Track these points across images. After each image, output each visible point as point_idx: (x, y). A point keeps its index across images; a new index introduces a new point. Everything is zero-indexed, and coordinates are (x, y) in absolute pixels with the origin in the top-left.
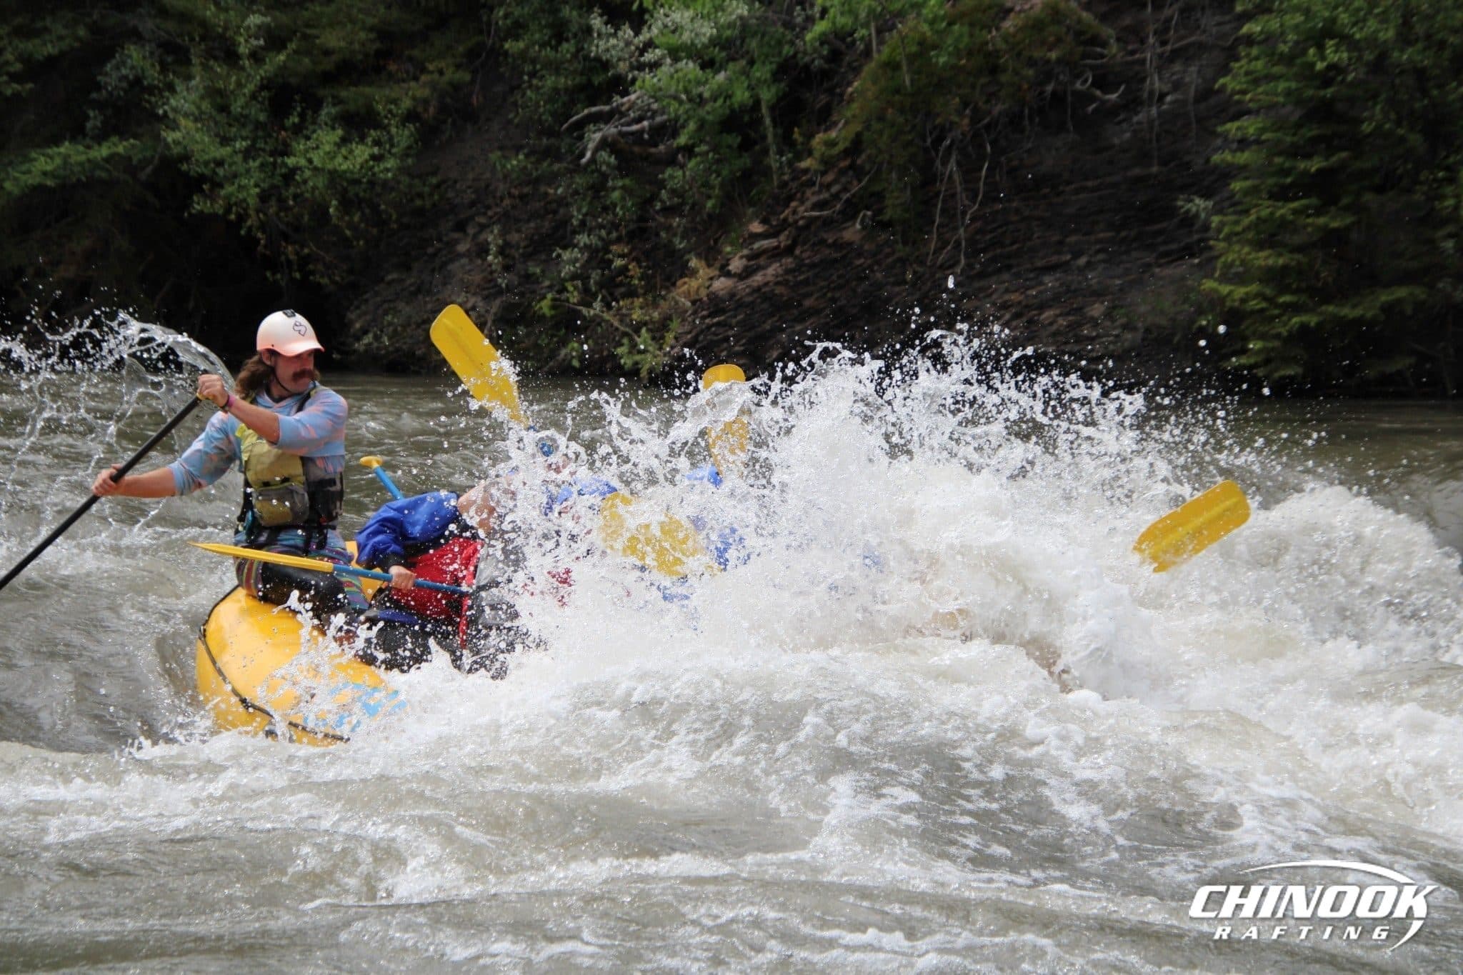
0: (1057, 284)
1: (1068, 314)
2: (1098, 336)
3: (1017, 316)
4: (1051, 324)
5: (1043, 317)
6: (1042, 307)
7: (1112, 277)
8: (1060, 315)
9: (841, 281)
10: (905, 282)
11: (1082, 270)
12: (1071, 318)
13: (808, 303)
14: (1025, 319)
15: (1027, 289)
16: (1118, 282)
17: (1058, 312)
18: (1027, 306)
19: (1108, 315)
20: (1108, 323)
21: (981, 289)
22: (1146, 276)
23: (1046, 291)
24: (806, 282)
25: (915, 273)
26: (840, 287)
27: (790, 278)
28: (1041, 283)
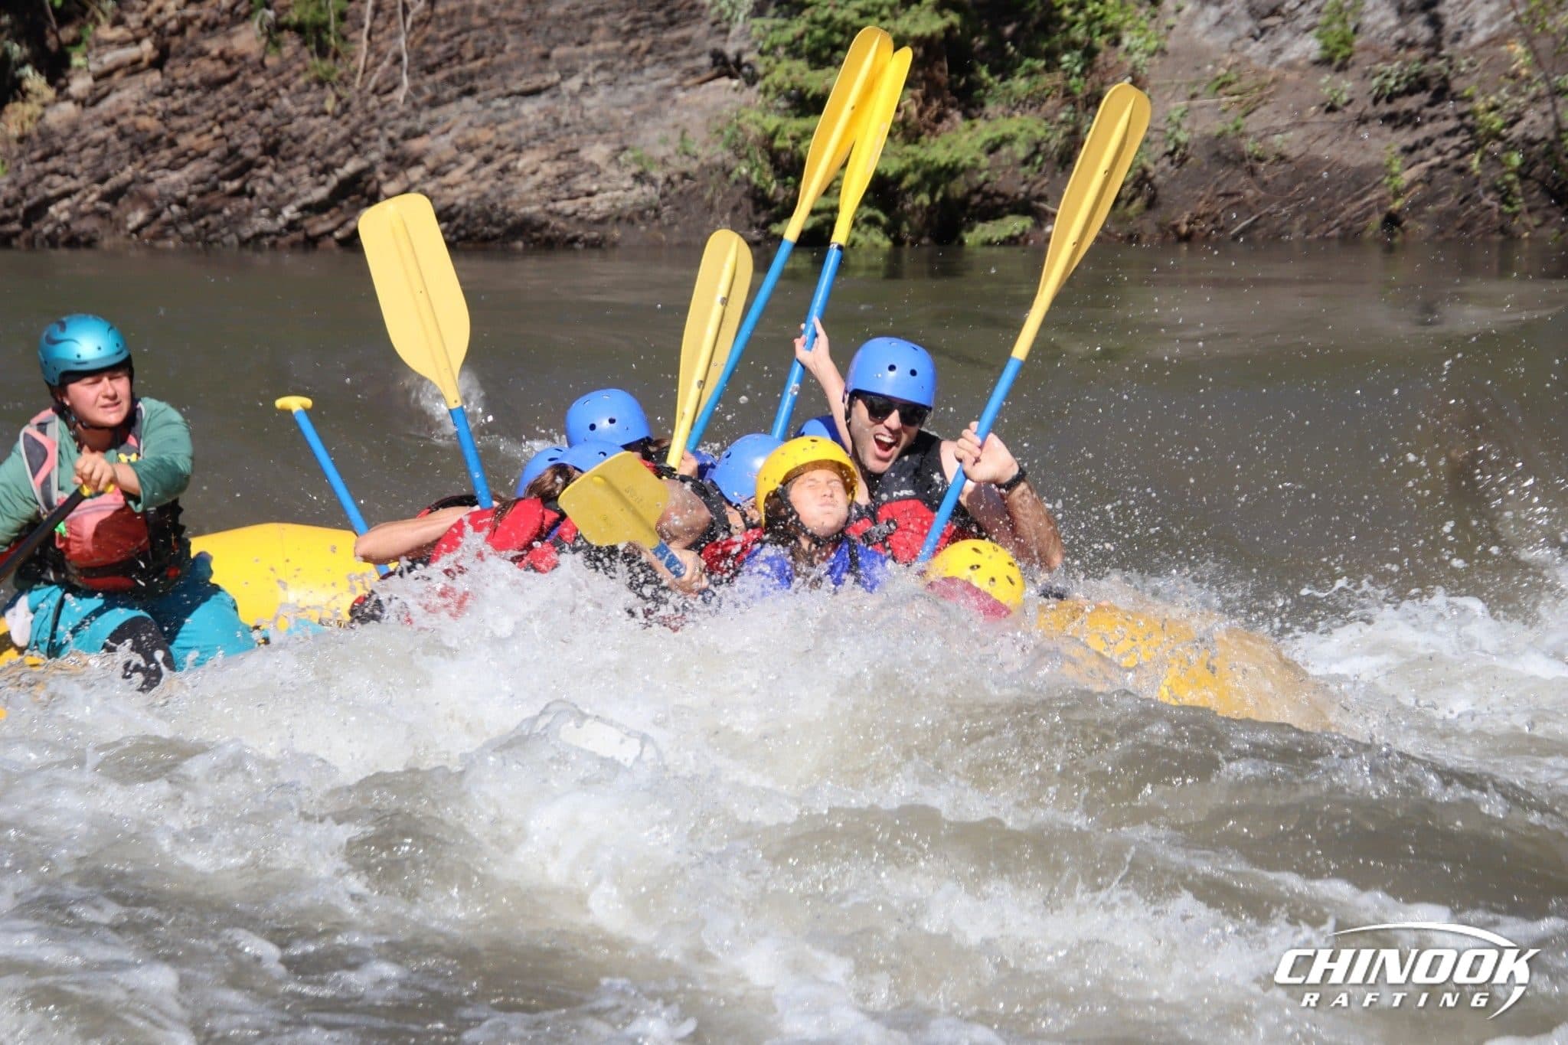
0: (542, 117)
1: (558, 158)
2: (600, 190)
3: (487, 160)
4: (534, 173)
5: (520, 164)
6: (518, 150)
7: (619, 107)
8: (547, 160)
9: (234, 111)
10: (325, 113)
11: (574, 96)
12: (563, 166)
13: (185, 141)
14: (496, 166)
15: (500, 122)
16: (628, 113)
17: (544, 156)
18: (500, 147)
19: (614, 159)
20: (613, 171)
21: (433, 123)
22: (666, 105)
23: (527, 126)
24: (181, 113)
25: (339, 98)
26: (234, 118)
27: (158, 104)
28: (518, 115)
